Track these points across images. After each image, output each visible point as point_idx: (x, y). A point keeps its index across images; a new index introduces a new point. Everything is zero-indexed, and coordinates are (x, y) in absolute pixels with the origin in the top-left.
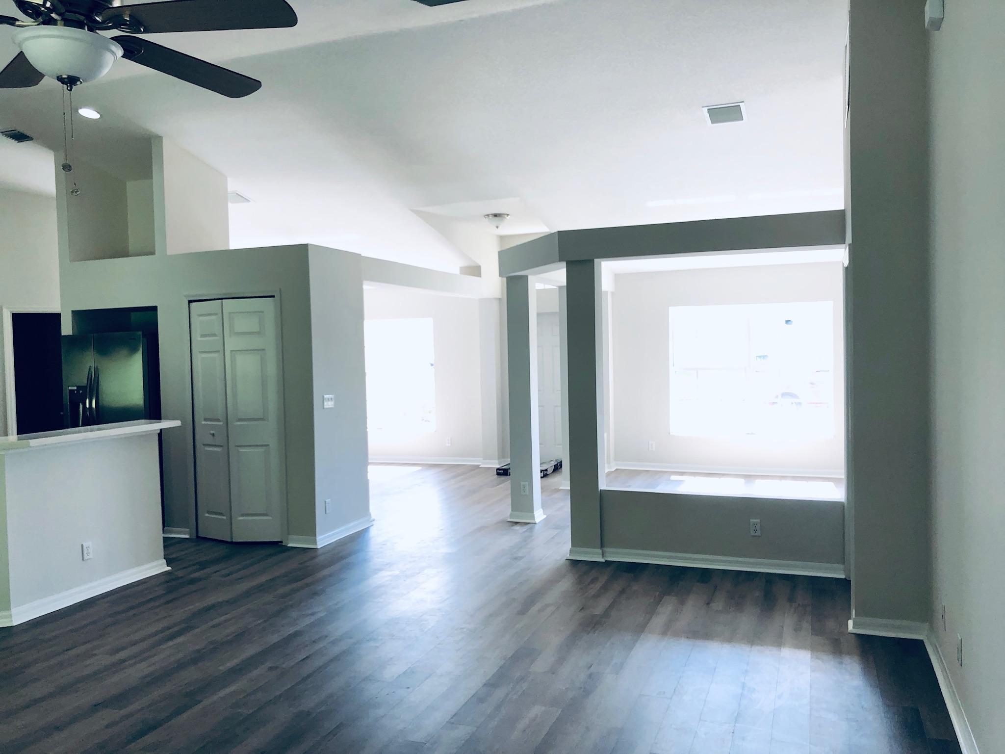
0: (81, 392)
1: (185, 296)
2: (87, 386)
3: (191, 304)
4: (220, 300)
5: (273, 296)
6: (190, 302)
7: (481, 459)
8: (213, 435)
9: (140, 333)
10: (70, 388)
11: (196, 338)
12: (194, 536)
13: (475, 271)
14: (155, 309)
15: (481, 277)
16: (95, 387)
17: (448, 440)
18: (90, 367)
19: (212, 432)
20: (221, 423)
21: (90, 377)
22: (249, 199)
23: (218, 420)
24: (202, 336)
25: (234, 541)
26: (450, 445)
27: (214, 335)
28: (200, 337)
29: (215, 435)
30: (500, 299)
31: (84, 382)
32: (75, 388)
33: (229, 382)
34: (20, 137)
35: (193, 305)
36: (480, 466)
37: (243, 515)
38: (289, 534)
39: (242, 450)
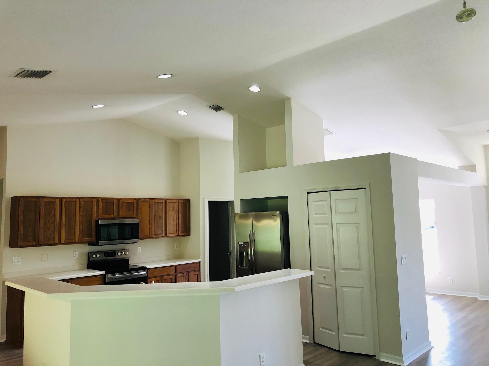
0: (245, 246)
1: (305, 190)
2: (249, 243)
3: (308, 194)
4: (329, 192)
5: (365, 188)
6: (308, 193)
7: (479, 294)
8: (325, 277)
9: (278, 212)
10: (240, 243)
11: (313, 215)
12: (312, 342)
13: (472, 168)
14: (286, 197)
15: (476, 172)
16: (253, 243)
17: (450, 279)
18: (251, 231)
19: (324, 275)
20: (331, 270)
21: (250, 237)
22: (332, 132)
23: (328, 268)
24: (316, 214)
25: (341, 350)
26: (451, 282)
27: (325, 214)
28: (315, 215)
29: (326, 277)
30: (486, 186)
31: (247, 240)
32: (242, 243)
33: (335, 244)
34: (217, 108)
35: (310, 195)
36: (478, 299)
37: (347, 333)
38: (380, 351)
39: (344, 289)
